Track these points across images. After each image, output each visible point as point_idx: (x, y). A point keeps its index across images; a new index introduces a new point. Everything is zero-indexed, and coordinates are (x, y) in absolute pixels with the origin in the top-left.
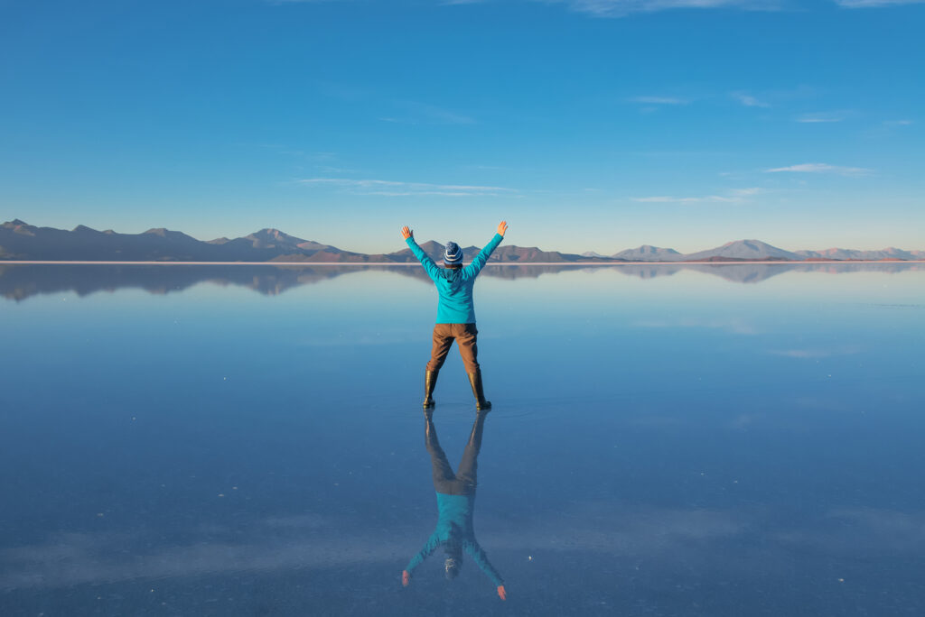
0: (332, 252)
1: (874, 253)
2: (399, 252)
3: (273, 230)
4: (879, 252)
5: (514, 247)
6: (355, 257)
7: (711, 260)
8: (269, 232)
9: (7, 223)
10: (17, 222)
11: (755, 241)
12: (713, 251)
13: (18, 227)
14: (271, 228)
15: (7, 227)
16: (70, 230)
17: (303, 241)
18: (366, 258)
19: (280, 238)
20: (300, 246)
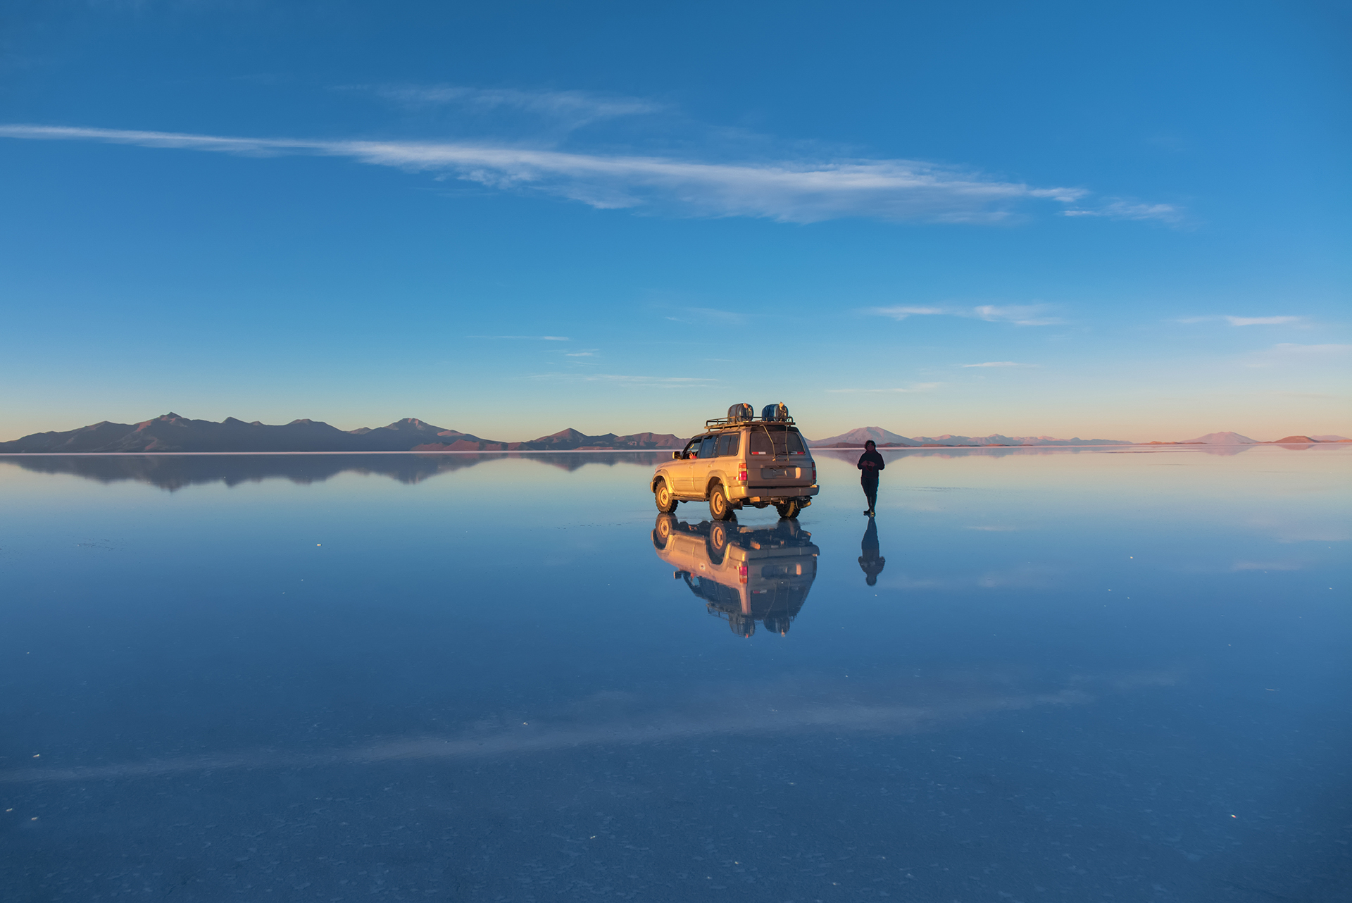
0: (470, 441)
1: (981, 439)
2: (537, 440)
3: (414, 419)
4: (986, 438)
5: (650, 434)
6: (493, 445)
7: (838, 446)
8: (409, 421)
9: (163, 416)
10: (172, 415)
11: (877, 428)
12: (839, 437)
13: (174, 419)
14: (412, 418)
15: (162, 420)
16: (220, 422)
17: (443, 430)
18: (505, 446)
19: (420, 427)
20: (439, 434)
